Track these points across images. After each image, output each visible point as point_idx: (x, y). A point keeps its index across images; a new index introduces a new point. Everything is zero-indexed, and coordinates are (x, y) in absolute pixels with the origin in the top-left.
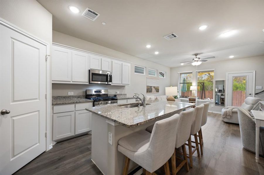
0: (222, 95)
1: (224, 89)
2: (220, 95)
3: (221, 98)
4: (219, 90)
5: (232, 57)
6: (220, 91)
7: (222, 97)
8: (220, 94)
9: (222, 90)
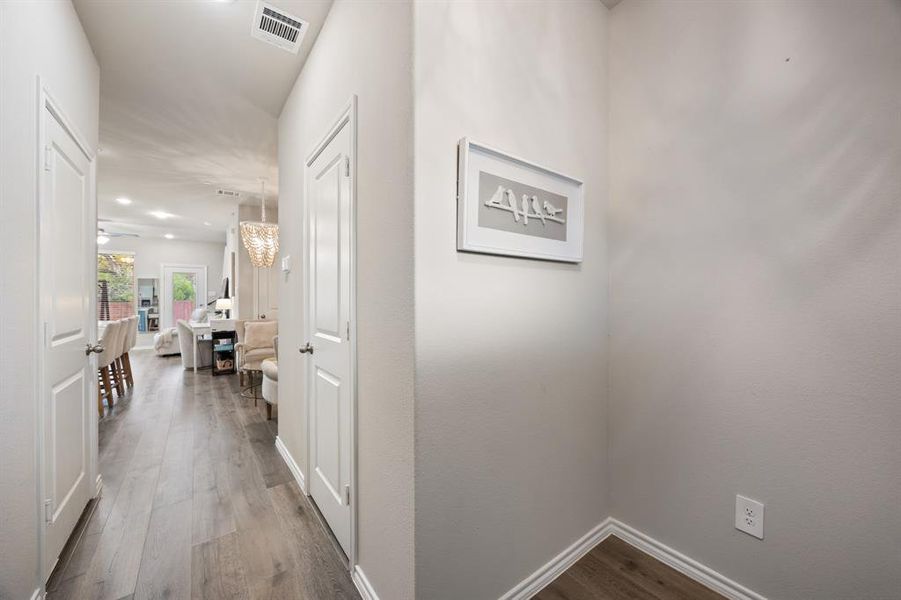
0: (151, 311)
1: (155, 297)
2: (147, 313)
3: (149, 320)
4: (143, 301)
5: (169, 236)
6: (145, 302)
7: (152, 316)
8: (146, 309)
9: (149, 301)
